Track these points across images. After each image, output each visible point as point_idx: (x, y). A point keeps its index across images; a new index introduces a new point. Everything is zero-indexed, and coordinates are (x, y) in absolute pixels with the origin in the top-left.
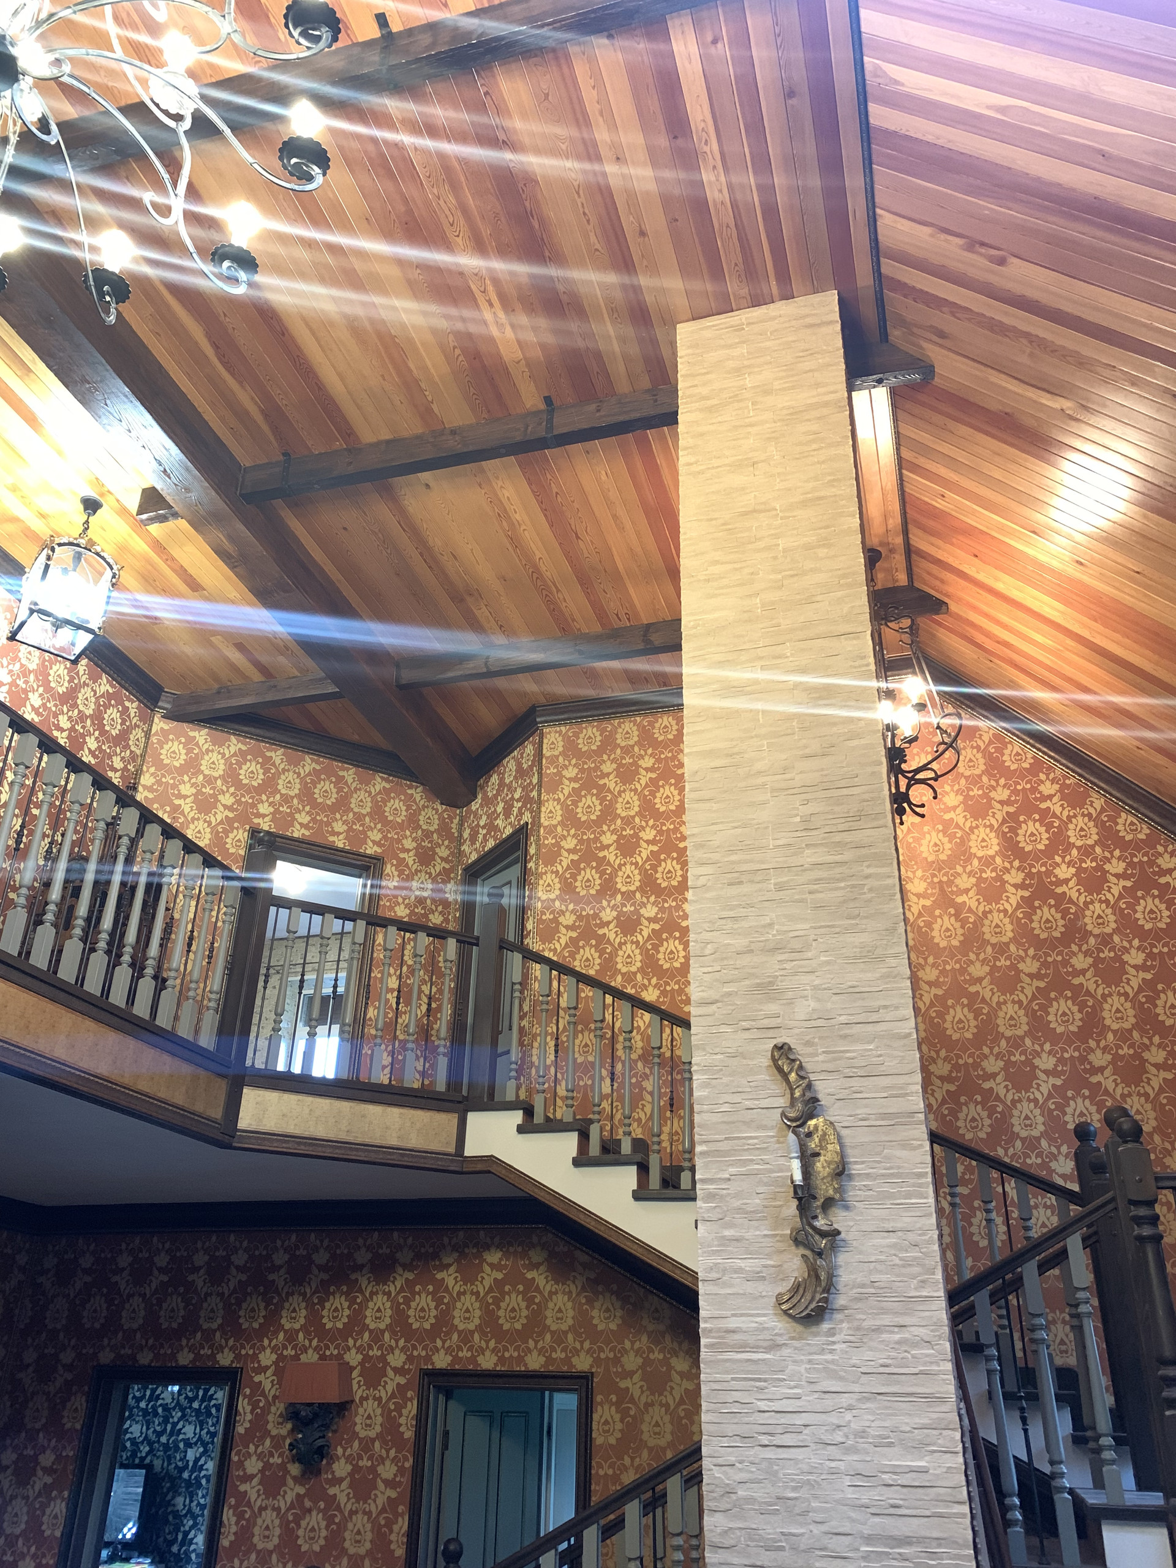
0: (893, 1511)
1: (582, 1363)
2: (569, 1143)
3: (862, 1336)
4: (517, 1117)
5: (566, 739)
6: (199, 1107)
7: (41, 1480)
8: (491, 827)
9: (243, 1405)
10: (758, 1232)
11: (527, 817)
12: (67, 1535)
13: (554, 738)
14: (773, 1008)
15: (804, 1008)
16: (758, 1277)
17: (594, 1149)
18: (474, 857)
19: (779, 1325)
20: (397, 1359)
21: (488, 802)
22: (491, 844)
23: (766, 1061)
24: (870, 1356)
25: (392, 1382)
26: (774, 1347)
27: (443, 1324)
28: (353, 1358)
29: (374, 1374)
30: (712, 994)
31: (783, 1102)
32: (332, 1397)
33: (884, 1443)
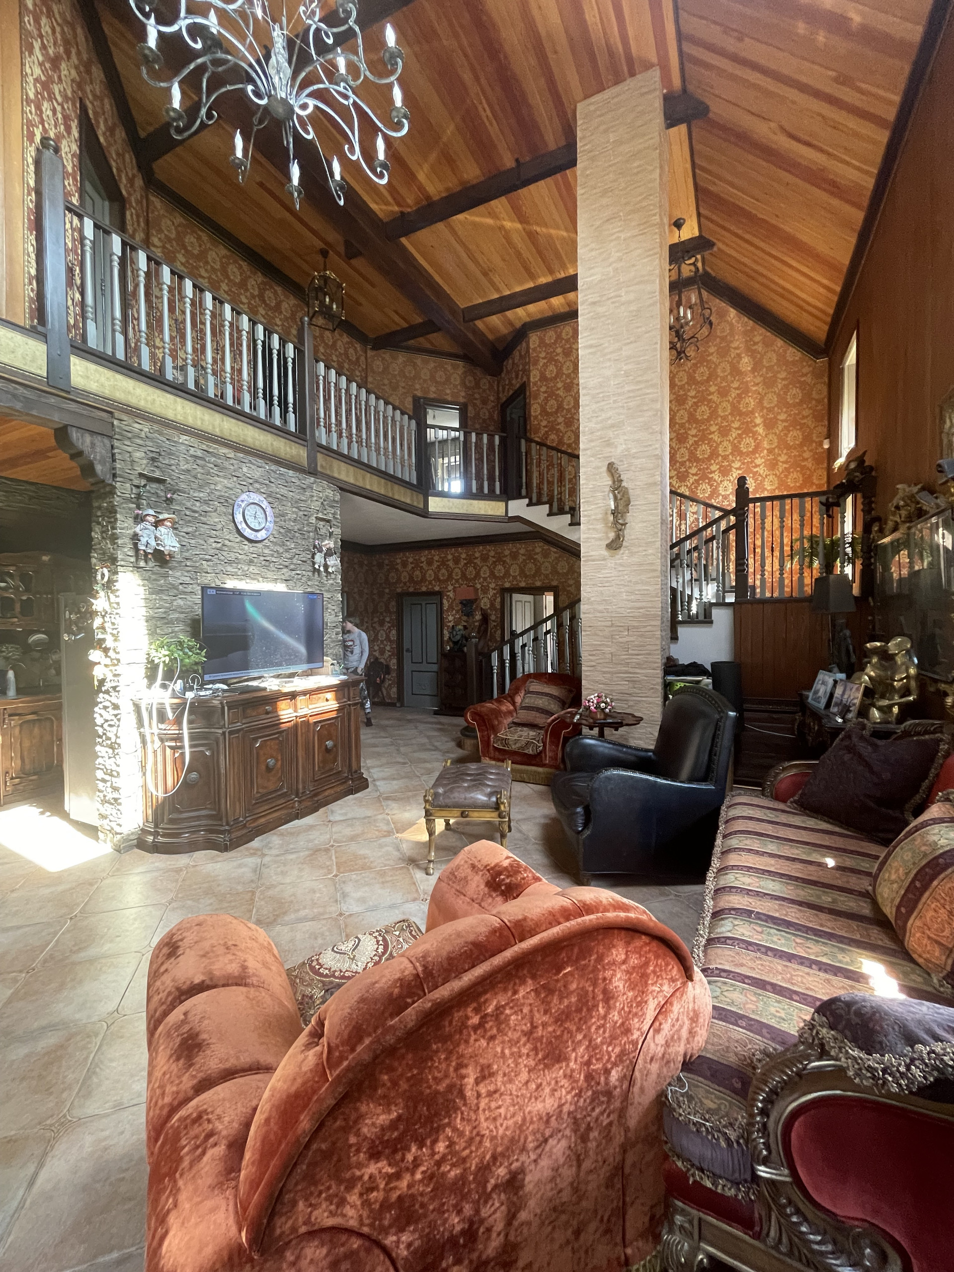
0: (638, 601)
1: (555, 583)
2: (546, 508)
3: (632, 554)
4: (526, 501)
5: (540, 338)
6: (415, 504)
7: (387, 625)
8: (510, 384)
9: (445, 601)
10: (600, 526)
11: (525, 379)
12: (398, 639)
13: (534, 339)
14: (609, 449)
15: (620, 448)
16: (600, 539)
17: (555, 509)
18: (504, 399)
19: (605, 553)
20: (492, 585)
21: (508, 372)
22: (511, 392)
23: (605, 469)
24: (635, 559)
25: (491, 592)
26: (604, 559)
27: (507, 574)
28: (478, 586)
29: (485, 590)
30: (587, 446)
31: (610, 483)
32: (472, 597)
33: (637, 583)
